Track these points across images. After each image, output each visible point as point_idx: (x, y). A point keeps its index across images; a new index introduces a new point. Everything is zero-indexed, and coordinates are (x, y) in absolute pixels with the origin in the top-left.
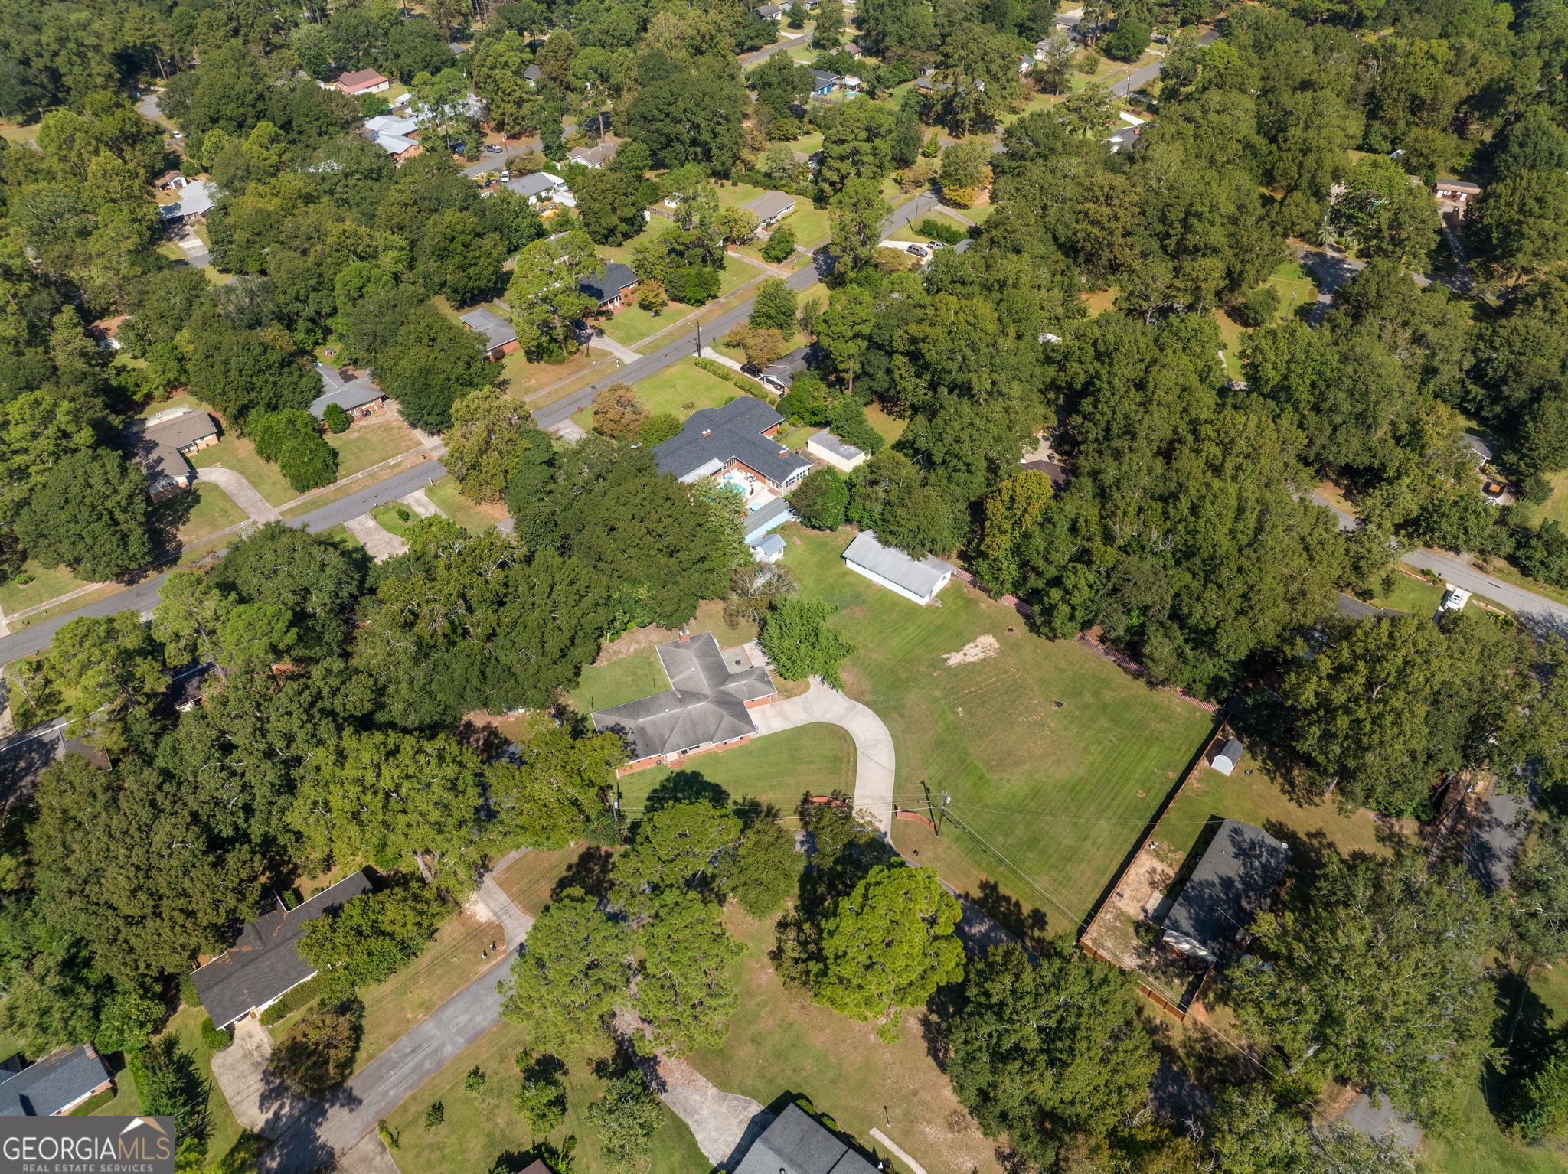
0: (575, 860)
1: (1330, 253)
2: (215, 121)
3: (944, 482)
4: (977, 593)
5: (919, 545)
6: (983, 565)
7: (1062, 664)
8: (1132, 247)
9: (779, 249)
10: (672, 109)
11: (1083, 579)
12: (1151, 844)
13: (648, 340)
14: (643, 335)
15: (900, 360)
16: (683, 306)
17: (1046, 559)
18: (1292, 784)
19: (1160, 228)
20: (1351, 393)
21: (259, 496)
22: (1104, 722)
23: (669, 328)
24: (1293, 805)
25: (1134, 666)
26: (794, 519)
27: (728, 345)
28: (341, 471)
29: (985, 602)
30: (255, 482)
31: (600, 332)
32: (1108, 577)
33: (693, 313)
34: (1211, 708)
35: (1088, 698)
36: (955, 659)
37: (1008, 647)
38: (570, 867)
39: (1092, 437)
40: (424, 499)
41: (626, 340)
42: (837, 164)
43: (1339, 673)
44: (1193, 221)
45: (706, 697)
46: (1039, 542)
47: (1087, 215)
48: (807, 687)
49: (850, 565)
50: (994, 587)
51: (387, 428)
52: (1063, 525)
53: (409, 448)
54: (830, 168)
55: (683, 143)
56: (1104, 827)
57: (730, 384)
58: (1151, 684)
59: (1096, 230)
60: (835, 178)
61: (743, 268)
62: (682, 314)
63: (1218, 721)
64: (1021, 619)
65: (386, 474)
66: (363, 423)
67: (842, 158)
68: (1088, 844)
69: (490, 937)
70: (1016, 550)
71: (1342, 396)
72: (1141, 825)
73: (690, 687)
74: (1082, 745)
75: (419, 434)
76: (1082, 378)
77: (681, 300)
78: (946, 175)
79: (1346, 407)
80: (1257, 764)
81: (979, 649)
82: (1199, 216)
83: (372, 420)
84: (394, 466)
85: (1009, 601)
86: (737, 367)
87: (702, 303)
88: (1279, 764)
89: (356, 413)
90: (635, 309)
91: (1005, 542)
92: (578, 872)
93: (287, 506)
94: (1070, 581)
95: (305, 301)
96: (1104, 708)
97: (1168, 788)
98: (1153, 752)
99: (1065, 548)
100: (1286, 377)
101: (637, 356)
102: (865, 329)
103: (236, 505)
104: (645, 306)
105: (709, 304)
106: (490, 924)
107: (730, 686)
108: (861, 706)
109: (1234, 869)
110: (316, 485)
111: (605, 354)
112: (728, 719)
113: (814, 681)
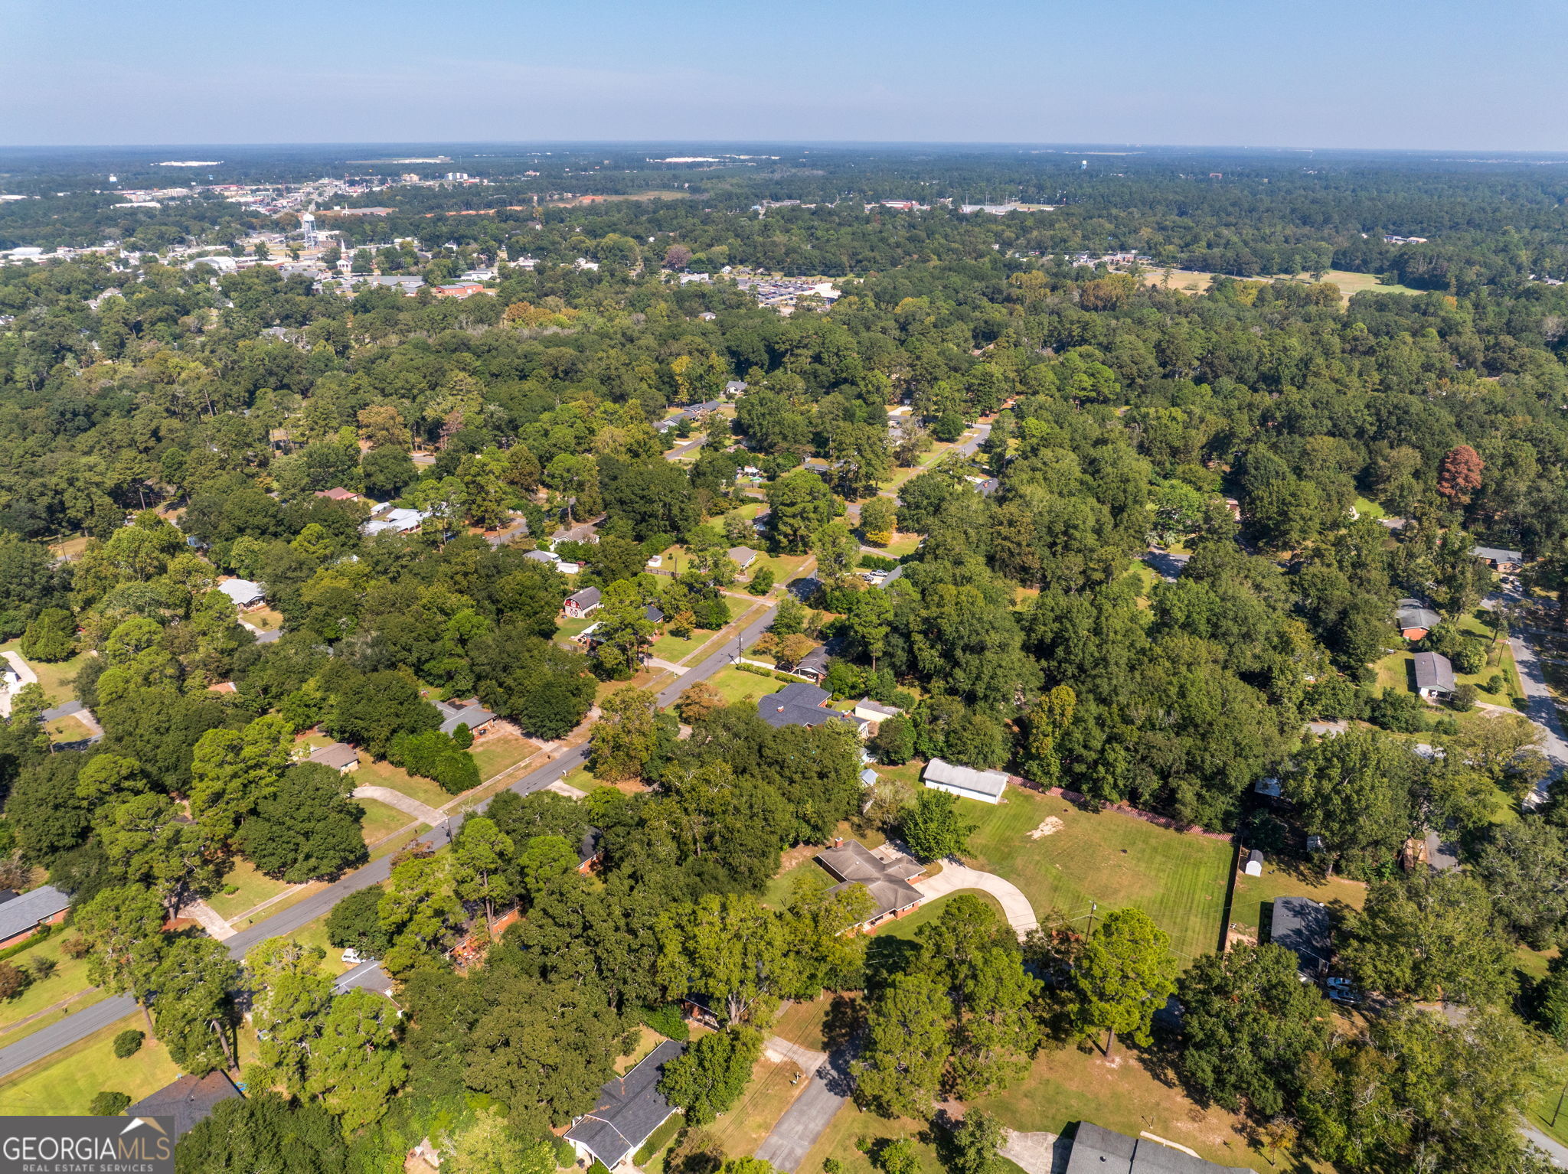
0: (828, 1008)
1: (1157, 552)
2: (241, 531)
3: (988, 711)
4: (1028, 791)
5: (981, 760)
6: (1034, 766)
7: (1113, 827)
8: (1033, 554)
9: (760, 585)
10: (645, 493)
11: (1118, 755)
12: (1233, 925)
13: (689, 657)
14: (684, 654)
15: (918, 637)
16: (705, 631)
17: (1085, 747)
18: (1302, 874)
19: (1049, 539)
20: (1235, 620)
21: (417, 803)
22: (1159, 858)
23: (701, 647)
24: (1310, 887)
25: (1163, 820)
26: (873, 760)
27: (755, 653)
28: (482, 776)
29: (1038, 796)
30: (410, 793)
31: (650, 656)
32: (1136, 751)
33: (716, 636)
34: (1227, 838)
35: (1140, 845)
36: (1037, 834)
37: (1068, 823)
38: (827, 1014)
39: (1069, 674)
40: (566, 786)
41: (673, 658)
42: (791, 521)
43: (1321, 774)
44: (1072, 531)
45: (878, 879)
46: (1078, 735)
47: (999, 534)
48: (941, 869)
49: (929, 785)
50: (1045, 780)
51: (504, 741)
52: (1091, 723)
53: (532, 753)
54: (785, 524)
55: (656, 517)
56: (1195, 922)
57: (772, 679)
58: (1179, 830)
59: (1008, 544)
60: (789, 531)
61: (738, 603)
62: (708, 637)
63: (1236, 843)
64: (1069, 803)
65: (521, 773)
66: (482, 739)
67: (794, 516)
68: (1190, 933)
69: (790, 1072)
70: (1059, 747)
71: (1230, 623)
72: (1219, 916)
73: (861, 876)
74: (1153, 873)
75: (534, 741)
76: (1050, 635)
77: (702, 627)
78: (864, 524)
79: (1235, 630)
80: (1275, 867)
81: (1049, 826)
82: (1076, 527)
83: (489, 737)
84: (526, 767)
85: (1056, 792)
86: (772, 667)
87: (719, 626)
88: (1289, 865)
89: (475, 733)
90: (668, 637)
91: (1049, 742)
92: (835, 1016)
93: (447, 806)
94: (1111, 756)
95: (410, 651)
96: (1155, 849)
97: (1224, 891)
98: (1203, 870)
99: (1098, 738)
100: (1188, 617)
101: (687, 669)
102: (890, 616)
103: (399, 811)
104: (675, 633)
105: (724, 629)
106: (786, 1063)
107: (891, 871)
108: (986, 874)
109: (1298, 923)
110: (468, 788)
111: (661, 670)
112: (901, 891)
113: (944, 863)
